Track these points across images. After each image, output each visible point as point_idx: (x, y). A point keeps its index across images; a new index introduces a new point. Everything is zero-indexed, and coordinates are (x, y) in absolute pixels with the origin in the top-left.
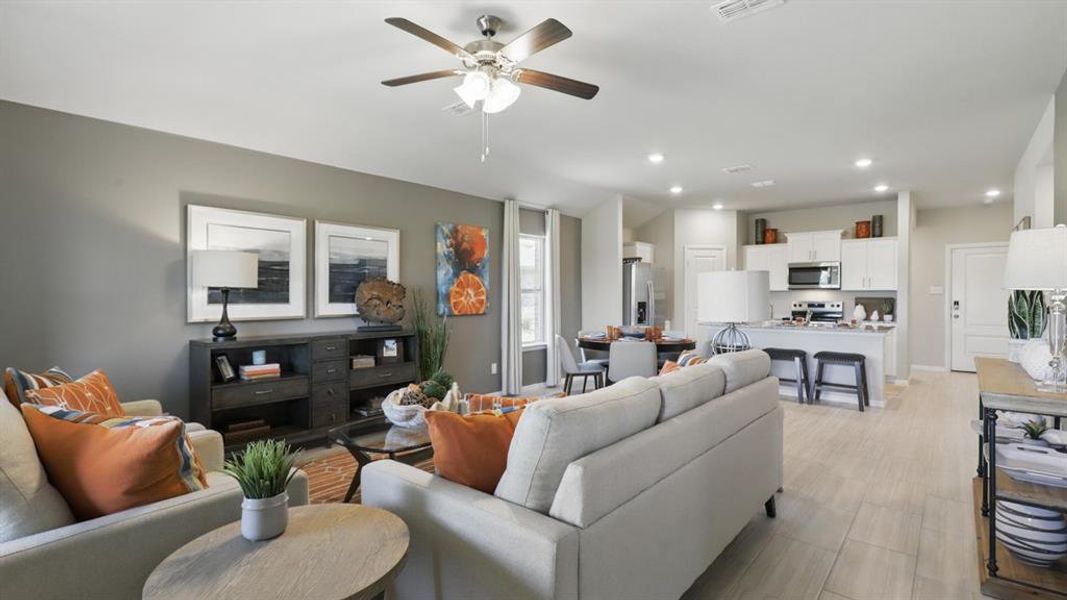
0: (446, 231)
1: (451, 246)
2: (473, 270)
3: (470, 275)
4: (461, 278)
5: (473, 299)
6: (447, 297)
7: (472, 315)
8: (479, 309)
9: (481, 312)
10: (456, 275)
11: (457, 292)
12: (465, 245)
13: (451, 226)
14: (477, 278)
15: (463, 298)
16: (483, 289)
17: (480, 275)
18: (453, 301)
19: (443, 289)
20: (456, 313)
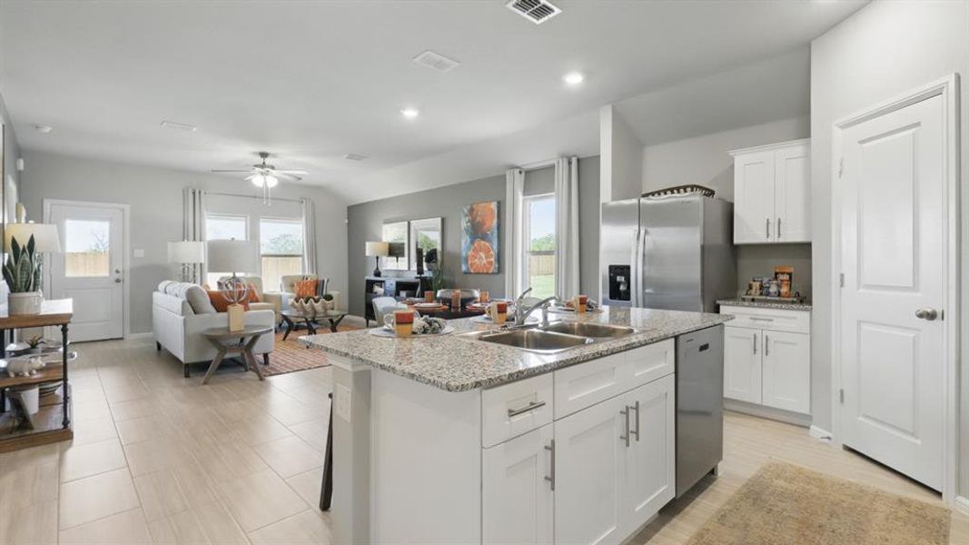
0: (466, 211)
1: (469, 221)
2: (484, 237)
3: (483, 242)
4: (476, 245)
5: (485, 261)
6: (466, 260)
7: (483, 273)
8: (488, 269)
9: (490, 272)
10: (472, 243)
11: (473, 256)
12: (478, 219)
13: (469, 207)
14: (487, 244)
15: (476, 261)
16: (492, 252)
17: (490, 241)
18: (470, 262)
19: (464, 254)
20: (472, 271)
